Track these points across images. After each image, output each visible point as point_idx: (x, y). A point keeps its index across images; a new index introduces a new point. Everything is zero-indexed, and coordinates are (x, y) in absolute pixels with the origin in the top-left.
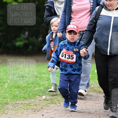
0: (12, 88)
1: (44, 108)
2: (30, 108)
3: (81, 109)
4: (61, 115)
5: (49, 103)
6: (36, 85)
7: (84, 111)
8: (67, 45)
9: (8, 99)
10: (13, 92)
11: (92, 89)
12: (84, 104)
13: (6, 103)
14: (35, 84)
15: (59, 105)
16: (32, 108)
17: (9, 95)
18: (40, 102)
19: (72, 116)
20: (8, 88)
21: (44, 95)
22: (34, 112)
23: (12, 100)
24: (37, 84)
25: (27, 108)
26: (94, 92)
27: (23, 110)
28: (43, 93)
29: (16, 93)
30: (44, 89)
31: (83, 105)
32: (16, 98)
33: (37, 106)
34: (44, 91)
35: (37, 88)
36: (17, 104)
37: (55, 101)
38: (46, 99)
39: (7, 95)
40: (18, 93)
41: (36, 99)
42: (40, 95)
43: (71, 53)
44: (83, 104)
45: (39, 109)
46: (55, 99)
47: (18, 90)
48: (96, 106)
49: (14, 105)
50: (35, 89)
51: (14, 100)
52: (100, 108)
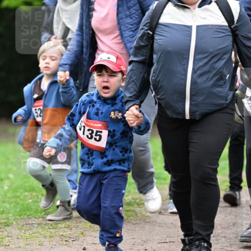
0: (18, 192)
1: (87, 234)
2: (57, 233)
3: (165, 236)
8: (95, 102)
9: (10, 215)
10: (21, 200)
13: (5, 223)
16: (61, 233)
17: (12, 205)
19: (146, 249)
20: (11, 192)
22: (65, 243)
23: (19, 218)
25: (51, 233)
27: (42, 239)
29: (27, 202)
32: (28, 213)
33: (71, 229)
36: (29, 224)
39: (8, 206)
40: (32, 202)
43: (96, 125)
45: (77, 236)
47: (31, 195)
49: (23, 228)
51: (22, 217)
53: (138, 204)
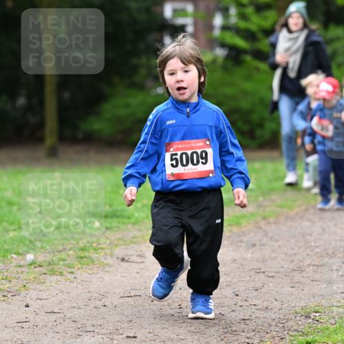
1: (30, 287)
3: (129, 288)
4: (76, 305)
5: (45, 274)
6: (8, 226)
7: (137, 294)
12: (138, 273)
14: (7, 221)
15: (71, 277)
18: (20, 270)
19: (105, 306)
21: (32, 251)
22: (3, 298)
24: (13, 223)
28: (27, 246)
31: (135, 278)
33: (10, 281)
34: (30, 241)
35: (12, 234)
37: (59, 266)
38: (36, 263)
41: (8, 262)
42: (21, 251)
44: (134, 275)
45: (17, 290)
46: (61, 263)
50: (8, 237)
53: (95, 250)
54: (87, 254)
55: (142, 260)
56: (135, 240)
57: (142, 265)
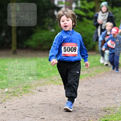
1: (6, 101)
3: (42, 101)
4: (23, 107)
5: (12, 96)
7: (45, 103)
11: (53, 82)
12: (45, 96)
15: (21, 97)
18: (3, 94)
19: (33, 107)
21: (7, 88)
26: (54, 84)
28: (5, 86)
30: (7, 82)
34: (6, 84)
38: (8, 92)
42: (3, 88)
44: (44, 96)
45: (2, 102)
46: (18, 92)
48: (57, 98)
52: (60, 100)
53: (30, 87)
54: (27, 89)
55: (46, 91)
56: (44, 84)
57: (47, 93)
